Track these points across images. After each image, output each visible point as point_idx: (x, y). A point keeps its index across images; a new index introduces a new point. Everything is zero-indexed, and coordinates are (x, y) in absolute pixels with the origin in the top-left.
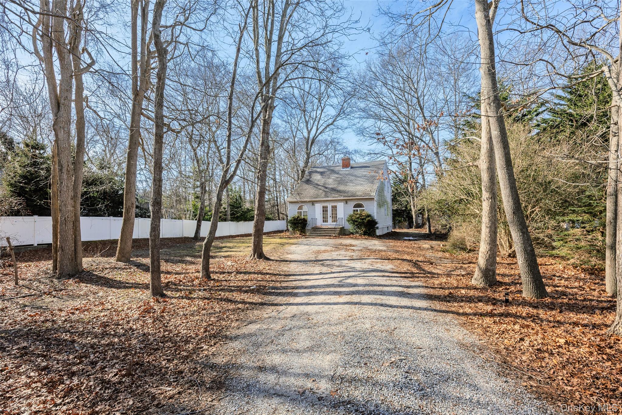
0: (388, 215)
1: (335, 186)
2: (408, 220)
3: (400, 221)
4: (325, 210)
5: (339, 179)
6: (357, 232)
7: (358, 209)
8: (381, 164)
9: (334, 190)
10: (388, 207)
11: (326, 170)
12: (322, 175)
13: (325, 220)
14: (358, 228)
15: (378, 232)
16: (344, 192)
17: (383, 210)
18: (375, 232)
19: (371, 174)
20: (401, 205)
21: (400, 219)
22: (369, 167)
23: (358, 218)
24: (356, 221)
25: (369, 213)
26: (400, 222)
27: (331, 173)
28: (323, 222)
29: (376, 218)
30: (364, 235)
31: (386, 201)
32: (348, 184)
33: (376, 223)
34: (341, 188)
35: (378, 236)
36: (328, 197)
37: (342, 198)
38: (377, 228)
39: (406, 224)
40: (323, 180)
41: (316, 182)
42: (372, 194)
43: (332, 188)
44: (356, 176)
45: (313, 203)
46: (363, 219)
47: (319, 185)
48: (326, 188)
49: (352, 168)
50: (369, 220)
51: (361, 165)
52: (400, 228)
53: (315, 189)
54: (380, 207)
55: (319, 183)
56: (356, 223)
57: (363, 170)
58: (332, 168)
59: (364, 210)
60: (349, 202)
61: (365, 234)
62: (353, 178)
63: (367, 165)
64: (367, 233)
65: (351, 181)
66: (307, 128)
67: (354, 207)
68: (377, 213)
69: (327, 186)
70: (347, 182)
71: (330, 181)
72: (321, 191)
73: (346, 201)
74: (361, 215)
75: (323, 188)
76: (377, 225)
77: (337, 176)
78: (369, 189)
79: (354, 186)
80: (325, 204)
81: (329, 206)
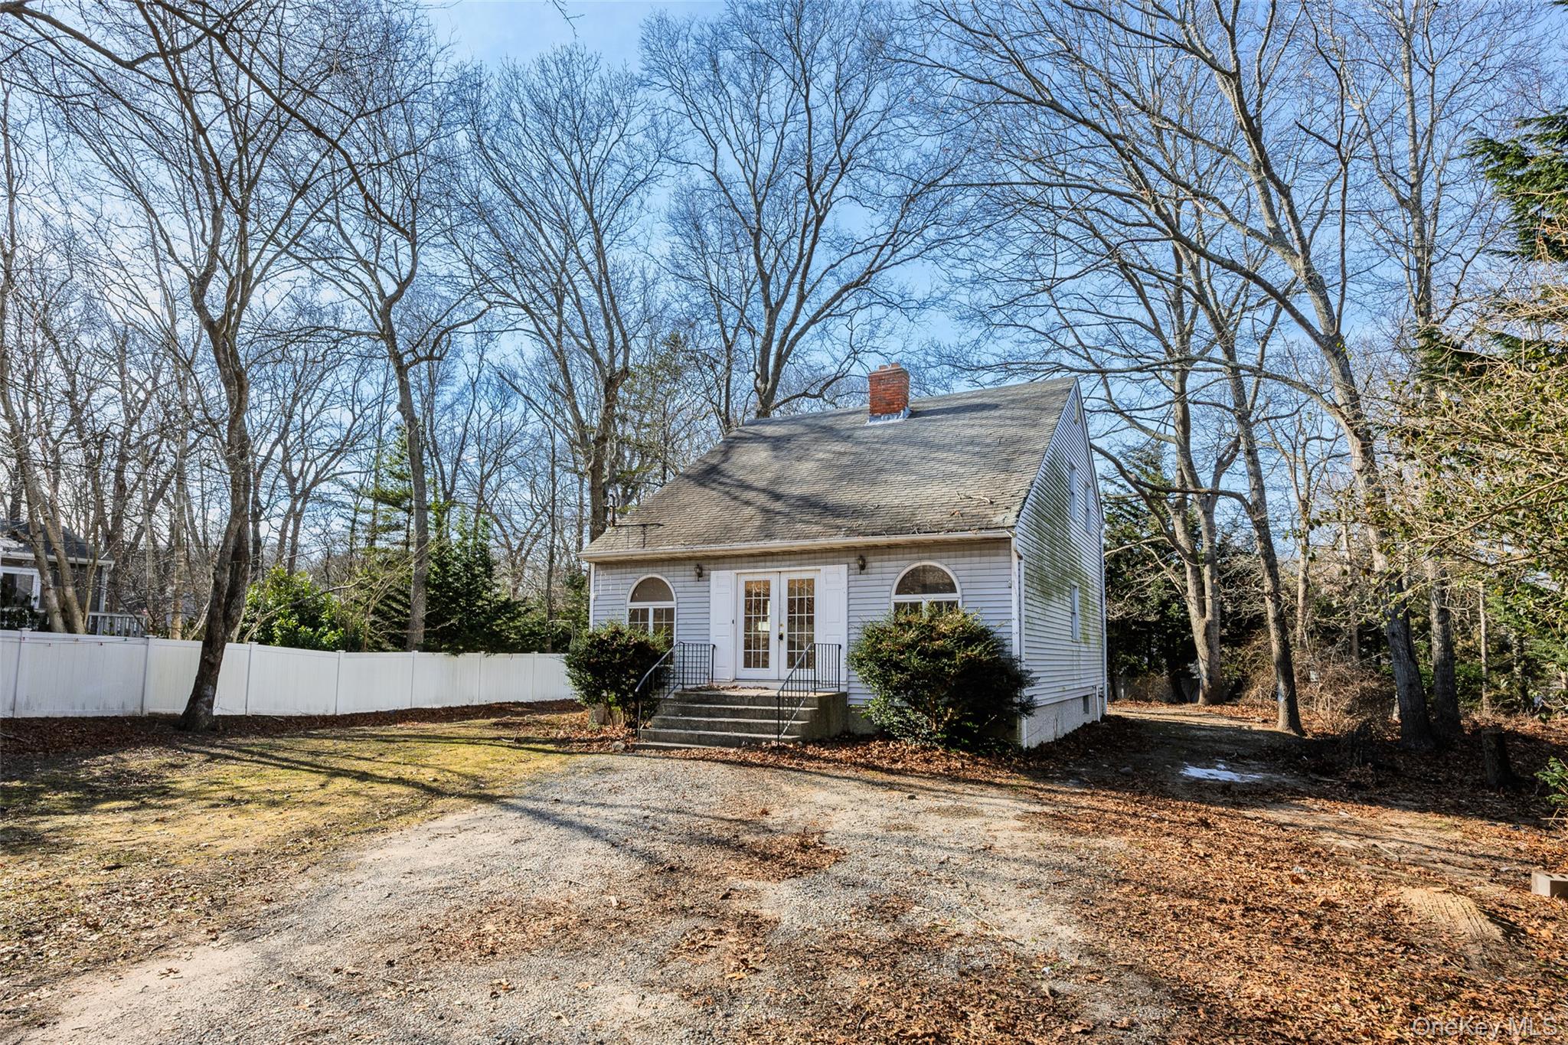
0: (1086, 639)
1: (818, 488)
2: (1171, 666)
3: (1133, 667)
4: (756, 604)
5: (845, 460)
6: (910, 729)
7: (926, 600)
8: (1053, 393)
9: (810, 504)
10: (1085, 601)
11: (800, 429)
12: (775, 448)
13: (755, 653)
14: (916, 703)
15: (1031, 733)
16: (856, 512)
17: (1059, 610)
18: (1013, 728)
19: (1001, 432)
20: (1142, 601)
21: (1133, 659)
22: (996, 407)
23: (911, 646)
24: (897, 666)
25: (983, 618)
26: (1133, 671)
27: (816, 440)
28: (747, 665)
29: (1015, 647)
30: (950, 743)
31: (1075, 572)
32: (884, 477)
33: (1020, 680)
34: (849, 495)
35: (1030, 753)
36: (770, 536)
37: (839, 540)
38: (1028, 708)
39: (1163, 679)
40: (777, 466)
41: (740, 475)
42: (998, 519)
43: (802, 498)
44: (927, 444)
45: (701, 566)
46: (937, 655)
47: (749, 487)
48: (777, 497)
49: (914, 414)
50: (971, 664)
51: (955, 404)
52: (1139, 697)
53: (727, 500)
54: (1046, 594)
55: (751, 479)
56: (896, 677)
57: (965, 419)
58: (825, 422)
59: (952, 606)
60: (875, 564)
61: (954, 738)
62: (912, 452)
63: (986, 400)
64: (967, 732)
65: (903, 466)
66: (767, 298)
67: (903, 588)
68: (1028, 622)
69: (782, 489)
70: (880, 471)
71: (806, 468)
72: (749, 511)
73: (861, 558)
74: (929, 631)
75: (762, 499)
76: (1026, 692)
77: (839, 447)
78: (982, 495)
79: (907, 485)
80: (757, 574)
81: (779, 581)
